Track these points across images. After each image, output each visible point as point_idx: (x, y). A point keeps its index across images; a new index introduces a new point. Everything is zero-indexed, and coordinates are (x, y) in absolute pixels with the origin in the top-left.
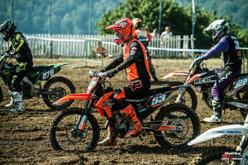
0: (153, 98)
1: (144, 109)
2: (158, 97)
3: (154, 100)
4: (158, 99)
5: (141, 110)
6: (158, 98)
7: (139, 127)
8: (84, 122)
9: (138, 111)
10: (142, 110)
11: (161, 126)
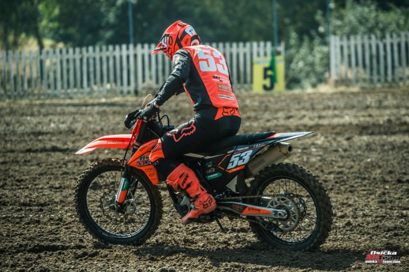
0: (232, 154)
1: (215, 175)
2: (239, 154)
3: (233, 159)
4: (238, 158)
5: (211, 176)
6: (239, 156)
7: (204, 205)
8: (122, 190)
9: (206, 177)
10: (213, 175)
11: (246, 207)
